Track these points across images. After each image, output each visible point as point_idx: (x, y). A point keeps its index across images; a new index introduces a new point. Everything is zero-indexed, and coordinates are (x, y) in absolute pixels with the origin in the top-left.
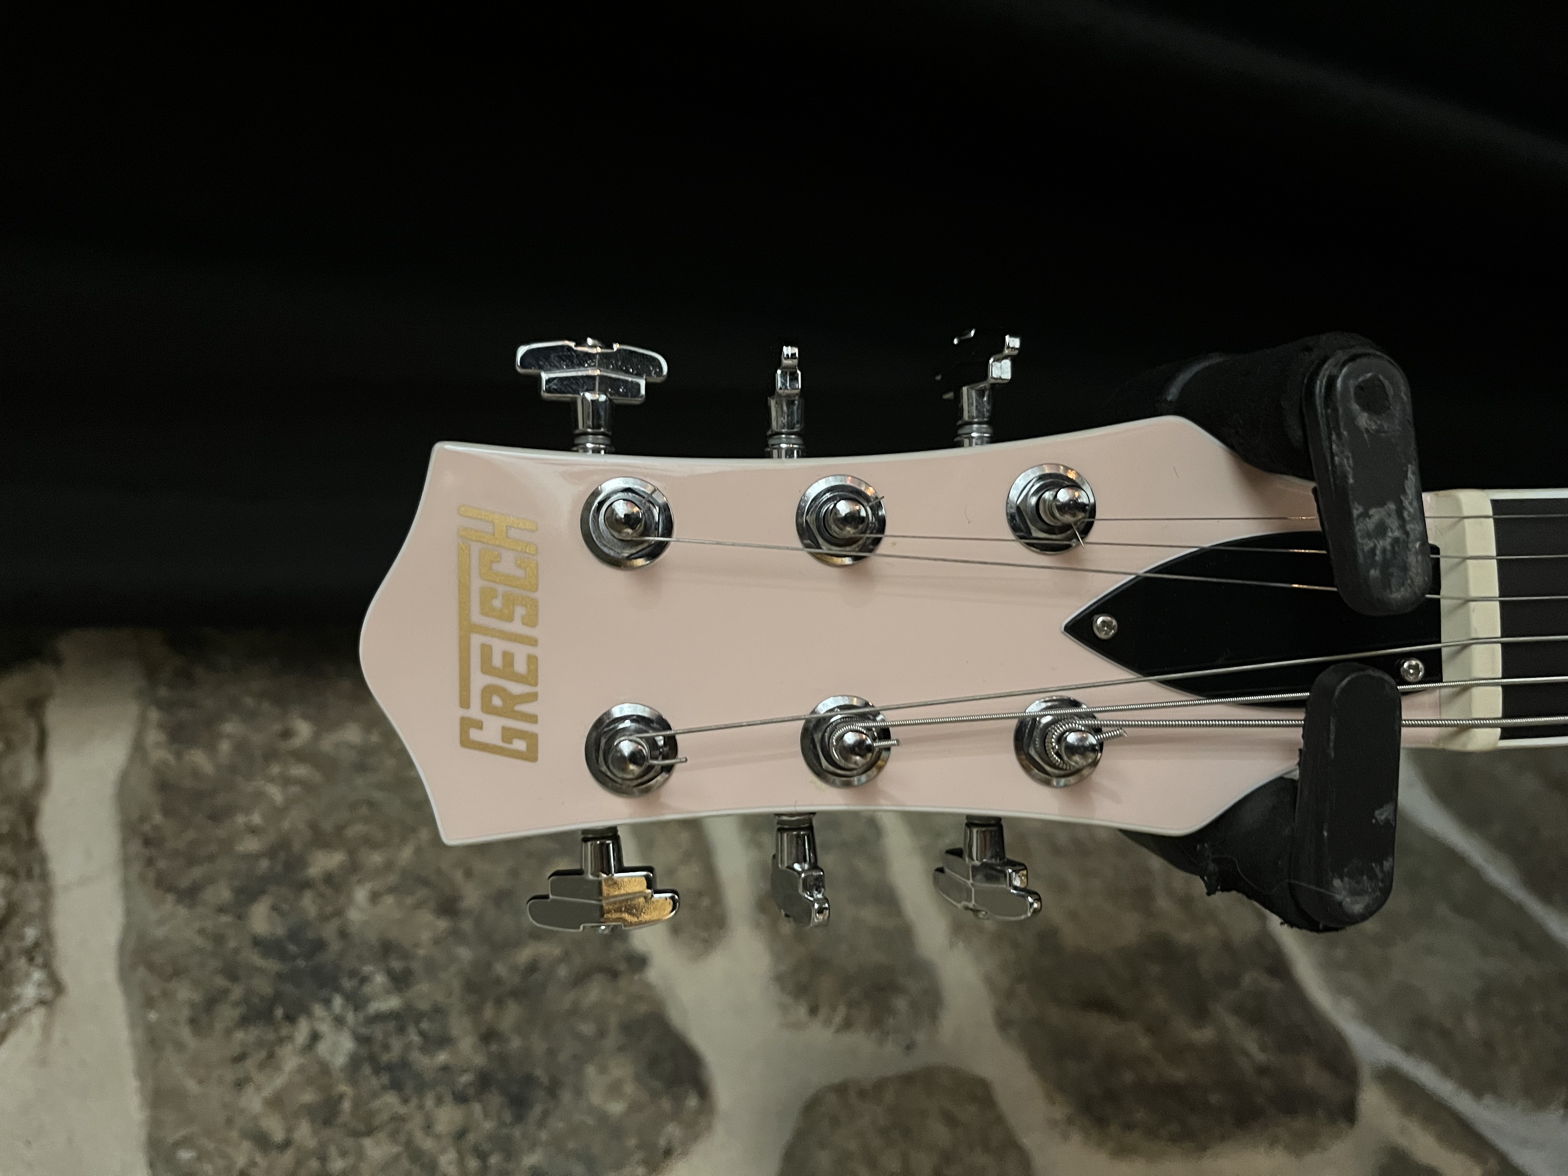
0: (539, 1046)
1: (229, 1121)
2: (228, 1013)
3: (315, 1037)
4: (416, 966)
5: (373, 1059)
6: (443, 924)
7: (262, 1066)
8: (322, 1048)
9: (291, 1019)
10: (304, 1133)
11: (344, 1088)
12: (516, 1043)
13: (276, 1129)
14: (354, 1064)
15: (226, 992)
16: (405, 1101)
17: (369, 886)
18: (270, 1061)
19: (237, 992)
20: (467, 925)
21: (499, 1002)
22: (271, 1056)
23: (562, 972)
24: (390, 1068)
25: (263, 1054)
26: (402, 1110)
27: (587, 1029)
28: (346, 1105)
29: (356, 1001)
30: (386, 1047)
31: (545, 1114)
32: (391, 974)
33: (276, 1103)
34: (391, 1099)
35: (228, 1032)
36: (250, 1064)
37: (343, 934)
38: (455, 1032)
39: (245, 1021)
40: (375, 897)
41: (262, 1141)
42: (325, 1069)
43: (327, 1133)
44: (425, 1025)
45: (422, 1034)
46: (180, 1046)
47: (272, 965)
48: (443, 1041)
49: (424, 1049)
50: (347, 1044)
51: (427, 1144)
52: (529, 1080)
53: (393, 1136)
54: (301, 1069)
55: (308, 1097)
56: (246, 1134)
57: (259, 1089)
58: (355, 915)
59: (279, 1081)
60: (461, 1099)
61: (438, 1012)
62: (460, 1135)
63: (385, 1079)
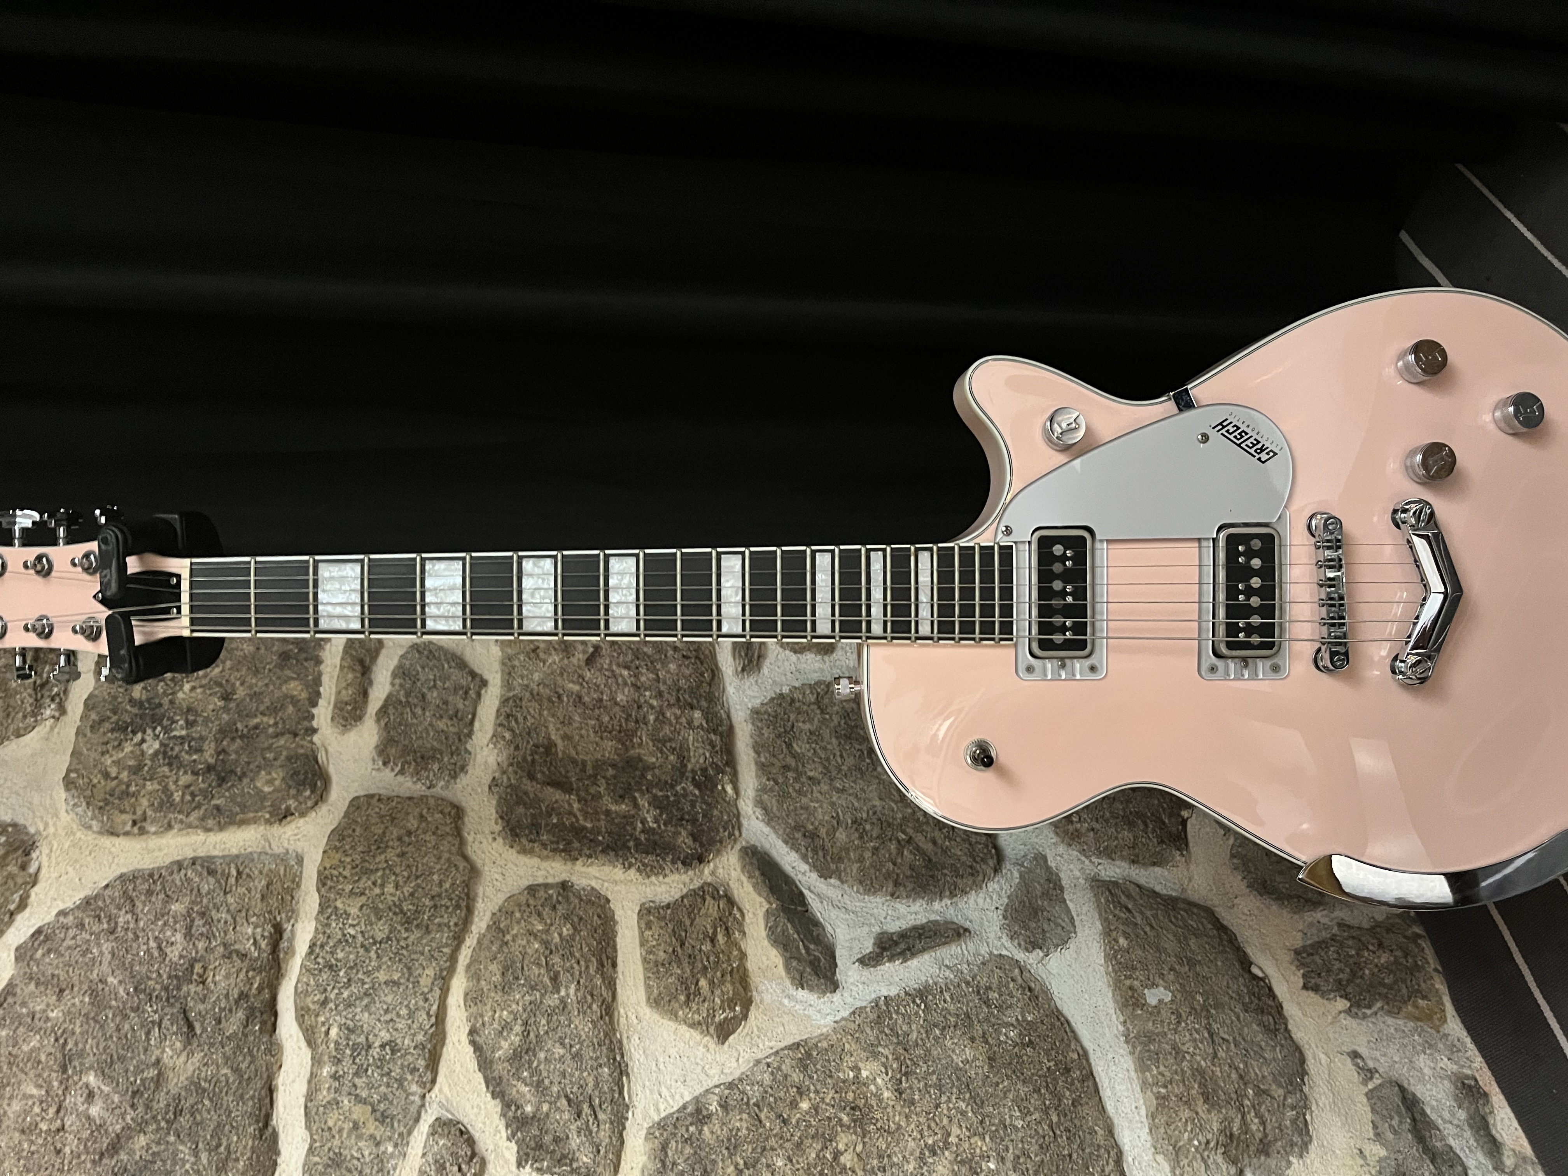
0: (244, 758)
1: (95, 766)
2: (107, 725)
3: (143, 741)
4: (200, 719)
5: (165, 753)
6: (221, 703)
7: (114, 748)
8: (144, 746)
9: (134, 733)
10: (124, 775)
11: (148, 762)
12: (233, 756)
13: (113, 771)
14: (156, 753)
15: (109, 718)
16: (171, 771)
17: (192, 684)
18: (119, 746)
19: (114, 718)
20: (232, 705)
21: (233, 739)
22: (120, 744)
23: (271, 730)
24: (170, 757)
25: (116, 743)
26: (168, 774)
27: (270, 756)
28: (146, 768)
29: (167, 730)
30: (172, 749)
31: (233, 785)
32: (187, 721)
33: (117, 763)
34: (166, 769)
35: (105, 734)
36: (110, 747)
37: (172, 702)
38: (205, 747)
39: (113, 730)
40: (193, 689)
41: (106, 775)
42: (143, 753)
43: (133, 777)
44: (193, 743)
45: (189, 746)
46: (85, 736)
47: (135, 710)
48: (199, 750)
49: (187, 753)
50: (157, 745)
51: (172, 787)
52: (233, 772)
53: (159, 784)
54: (132, 752)
55: (131, 763)
56: (100, 771)
57: (111, 756)
58: (180, 695)
59: (121, 755)
60: (195, 773)
61: (202, 739)
62: (188, 787)
63: (167, 761)
